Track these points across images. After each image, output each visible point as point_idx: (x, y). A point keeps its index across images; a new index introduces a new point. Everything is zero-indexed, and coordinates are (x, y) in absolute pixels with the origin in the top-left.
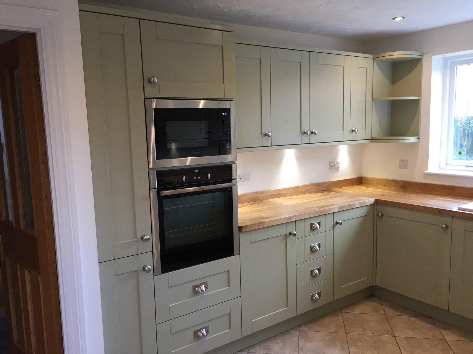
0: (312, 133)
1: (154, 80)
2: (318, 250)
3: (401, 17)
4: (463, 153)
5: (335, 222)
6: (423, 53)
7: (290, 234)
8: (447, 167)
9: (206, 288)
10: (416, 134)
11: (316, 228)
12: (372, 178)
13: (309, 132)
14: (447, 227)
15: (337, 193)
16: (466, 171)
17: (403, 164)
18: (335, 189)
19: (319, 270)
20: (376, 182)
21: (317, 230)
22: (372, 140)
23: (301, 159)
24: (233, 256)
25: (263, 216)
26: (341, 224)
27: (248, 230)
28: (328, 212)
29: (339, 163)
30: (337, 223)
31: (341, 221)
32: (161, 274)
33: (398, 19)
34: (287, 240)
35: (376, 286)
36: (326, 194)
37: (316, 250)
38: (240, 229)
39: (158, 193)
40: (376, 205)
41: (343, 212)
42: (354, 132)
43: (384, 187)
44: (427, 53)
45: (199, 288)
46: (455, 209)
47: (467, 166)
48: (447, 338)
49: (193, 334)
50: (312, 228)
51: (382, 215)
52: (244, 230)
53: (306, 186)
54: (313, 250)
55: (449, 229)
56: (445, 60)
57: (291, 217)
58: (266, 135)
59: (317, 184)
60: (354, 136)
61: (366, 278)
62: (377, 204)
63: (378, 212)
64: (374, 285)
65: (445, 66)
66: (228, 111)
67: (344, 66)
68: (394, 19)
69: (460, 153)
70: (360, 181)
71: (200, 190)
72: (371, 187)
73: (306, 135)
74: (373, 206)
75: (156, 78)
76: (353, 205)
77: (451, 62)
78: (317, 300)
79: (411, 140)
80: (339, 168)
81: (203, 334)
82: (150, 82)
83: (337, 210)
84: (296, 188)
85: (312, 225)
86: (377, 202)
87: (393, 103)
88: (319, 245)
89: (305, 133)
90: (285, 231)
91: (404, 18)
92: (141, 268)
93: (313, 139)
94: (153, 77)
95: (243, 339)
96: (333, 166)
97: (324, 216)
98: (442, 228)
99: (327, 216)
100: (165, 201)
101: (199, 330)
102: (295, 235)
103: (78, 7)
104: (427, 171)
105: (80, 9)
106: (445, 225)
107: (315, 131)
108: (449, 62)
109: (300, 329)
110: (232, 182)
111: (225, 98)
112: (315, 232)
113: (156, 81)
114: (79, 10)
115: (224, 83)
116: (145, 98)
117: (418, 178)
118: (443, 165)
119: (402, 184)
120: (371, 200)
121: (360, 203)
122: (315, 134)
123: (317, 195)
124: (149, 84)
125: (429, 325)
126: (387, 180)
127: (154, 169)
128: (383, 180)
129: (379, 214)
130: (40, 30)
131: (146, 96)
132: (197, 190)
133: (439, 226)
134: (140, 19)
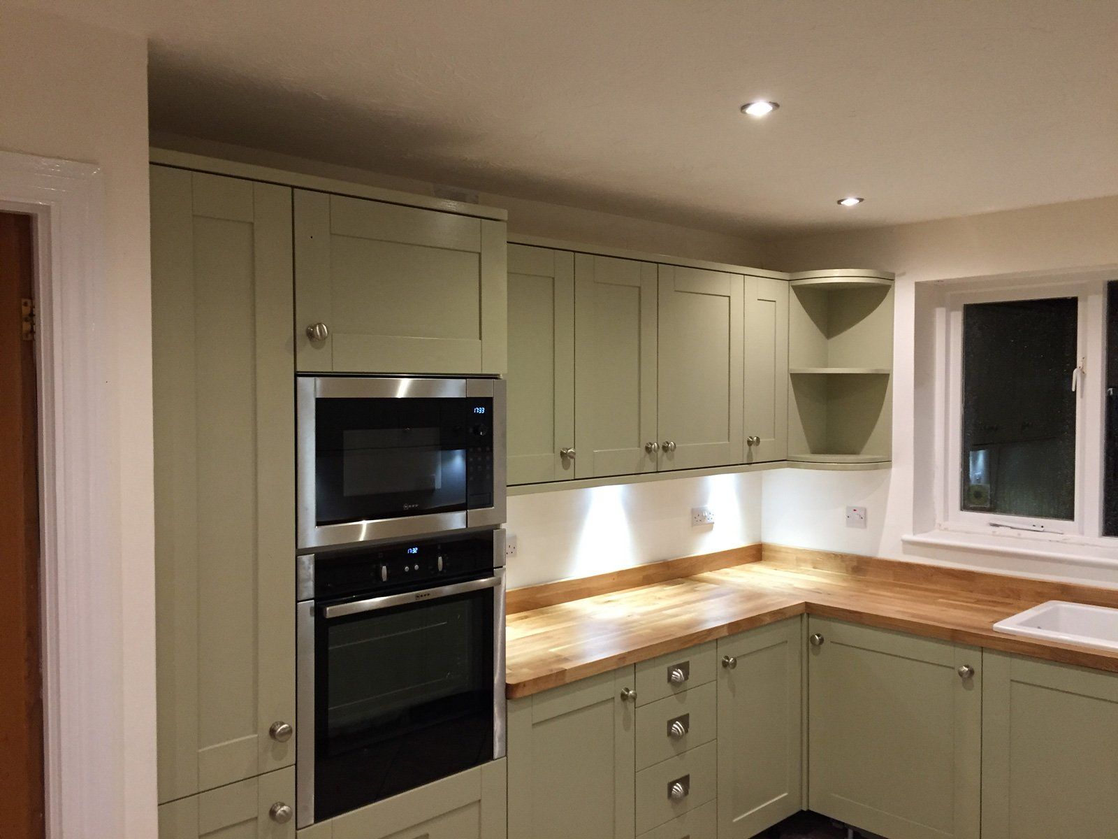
0: (665, 448)
1: (322, 331)
3: (855, 198)
4: (983, 494)
5: (720, 663)
6: (894, 275)
7: (624, 696)
12: (785, 548)
13: (659, 445)
14: (971, 672)
15: (713, 586)
16: (994, 535)
17: (858, 517)
18: (707, 575)
19: (685, 780)
20: (795, 558)
22: (788, 461)
24: (492, 762)
25: (559, 653)
26: (732, 666)
27: (524, 695)
28: (706, 638)
30: (725, 664)
31: (733, 660)
32: (316, 822)
33: (850, 202)
35: (809, 811)
36: (689, 588)
38: (509, 690)
39: (318, 612)
40: (805, 615)
42: (752, 444)
43: (814, 568)
44: (904, 274)
47: (995, 525)
50: (671, 679)
51: (822, 641)
52: (519, 694)
53: (643, 568)
54: (672, 733)
55: (976, 678)
57: (625, 654)
58: (563, 455)
59: (666, 564)
60: (754, 453)
61: (785, 794)
62: (808, 614)
63: (811, 635)
64: (805, 809)
66: (487, 402)
67: (730, 297)
68: (839, 202)
69: (977, 495)
70: (757, 553)
71: (421, 599)
72: (785, 569)
74: (800, 618)
75: (327, 328)
76: (759, 619)
77: (952, 296)
80: (713, 523)
82: (311, 335)
83: (725, 633)
84: (621, 574)
85: (670, 672)
86: (810, 610)
87: (831, 379)
89: (648, 448)
90: (611, 688)
91: (861, 200)
92: (265, 811)
93: (666, 460)
94: (320, 324)
96: (699, 521)
97: (697, 649)
98: (961, 674)
99: (702, 647)
100: (332, 631)
102: (633, 698)
103: (148, 156)
105: (152, 161)
106: (967, 666)
108: (948, 294)
110: (493, 575)
112: (677, 689)
113: (326, 333)
114: (151, 163)
115: (480, 338)
116: (297, 375)
117: (888, 550)
119: (855, 564)
122: (672, 450)
123: (670, 590)
124: (308, 341)
126: (819, 553)
127: (307, 551)
128: (811, 552)
129: (814, 636)
130: (47, 209)
131: (298, 370)
132: (413, 600)
133: (953, 668)
134: (293, 187)
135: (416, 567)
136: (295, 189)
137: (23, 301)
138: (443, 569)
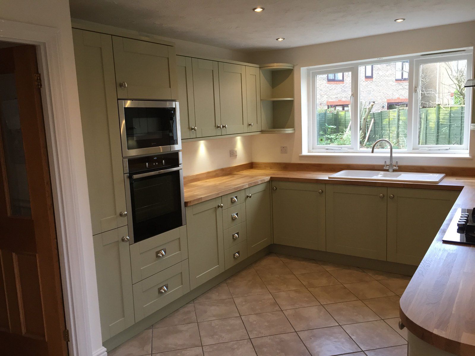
0: (223, 127)
1: (125, 85)
2: (237, 218)
3: (282, 38)
4: (323, 139)
5: (246, 196)
6: (294, 65)
7: (219, 206)
8: (314, 150)
9: (165, 252)
10: (292, 126)
11: (235, 201)
12: (260, 163)
13: (221, 126)
14: (322, 192)
15: (239, 175)
16: (327, 152)
17: (284, 150)
18: (236, 173)
19: (238, 234)
20: (264, 166)
21: (235, 203)
22: (262, 132)
23: (210, 149)
24: (182, 227)
26: (250, 197)
27: (191, 204)
28: (242, 188)
29: (237, 151)
30: (247, 197)
31: (250, 195)
32: (134, 243)
33: (280, 40)
34: (217, 211)
35: (274, 244)
37: (236, 218)
38: (186, 204)
39: (130, 177)
40: (271, 182)
41: (251, 188)
42: (250, 126)
44: (297, 65)
45: (160, 254)
46: (327, 178)
47: (327, 149)
48: (327, 270)
49: (157, 290)
50: (233, 202)
51: (276, 189)
52: (189, 205)
53: (215, 171)
54: (233, 219)
55: (324, 193)
56: (308, 70)
57: (219, 193)
58: (192, 129)
59: (222, 170)
60: (251, 129)
61: (267, 238)
64: (272, 243)
65: (308, 75)
66: (174, 109)
67: (241, 74)
68: (277, 39)
69: (322, 140)
70: (251, 166)
71: (160, 173)
72: (261, 170)
73: (219, 128)
74: (269, 182)
75: (126, 83)
76: (257, 182)
77: (312, 72)
78: (238, 257)
79: (289, 131)
80: (237, 155)
81: (164, 290)
82: (121, 86)
83: (247, 186)
84: (209, 173)
85: (232, 199)
86: (272, 179)
87: (274, 102)
88: (237, 214)
89: (218, 127)
90: (214, 204)
91: (284, 39)
92: (120, 239)
93: (224, 131)
94: (124, 82)
95: (191, 292)
96: (233, 154)
97: (239, 192)
98: (319, 193)
99: (241, 191)
100: (135, 183)
101: (161, 288)
102: (222, 207)
103: (71, 24)
104: (302, 154)
106: (321, 190)
107: (220, 125)
108: (311, 72)
109: (227, 282)
110: (179, 167)
111: (172, 99)
112: (234, 204)
113: (127, 86)
114: (72, 28)
115: (170, 87)
116: (118, 100)
117: (295, 160)
118: (311, 149)
119: (284, 165)
120: (267, 178)
121: (261, 181)
122: (226, 128)
123: (225, 177)
124: (121, 88)
125: (314, 264)
126: (272, 163)
127: (126, 157)
128: (269, 163)
129: (273, 188)
130: (44, 44)
131: (118, 98)
132: (158, 174)
133: (317, 191)
134: (112, 35)
135: (157, 164)
136: (112, 36)
137: (35, 75)
138: (165, 164)
